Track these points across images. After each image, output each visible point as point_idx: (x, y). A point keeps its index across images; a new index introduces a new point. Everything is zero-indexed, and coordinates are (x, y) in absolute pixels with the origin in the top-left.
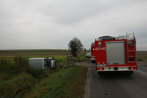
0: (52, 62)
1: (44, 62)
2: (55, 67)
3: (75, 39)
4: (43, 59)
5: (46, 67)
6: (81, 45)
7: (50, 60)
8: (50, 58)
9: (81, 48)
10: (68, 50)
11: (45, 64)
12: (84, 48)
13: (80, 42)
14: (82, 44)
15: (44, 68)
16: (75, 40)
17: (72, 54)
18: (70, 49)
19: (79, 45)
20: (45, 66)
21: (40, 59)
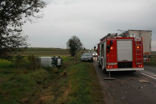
0: (59, 60)
1: (51, 60)
2: (61, 65)
3: (75, 37)
4: (51, 57)
5: (54, 65)
6: (81, 45)
7: (57, 58)
8: (56, 57)
9: (81, 47)
10: (66, 49)
11: (52, 62)
12: (84, 48)
13: (79, 40)
14: (81, 43)
15: (51, 66)
16: (75, 39)
17: (70, 54)
18: (69, 48)
19: (79, 44)
20: (52, 64)
21: (48, 58)
